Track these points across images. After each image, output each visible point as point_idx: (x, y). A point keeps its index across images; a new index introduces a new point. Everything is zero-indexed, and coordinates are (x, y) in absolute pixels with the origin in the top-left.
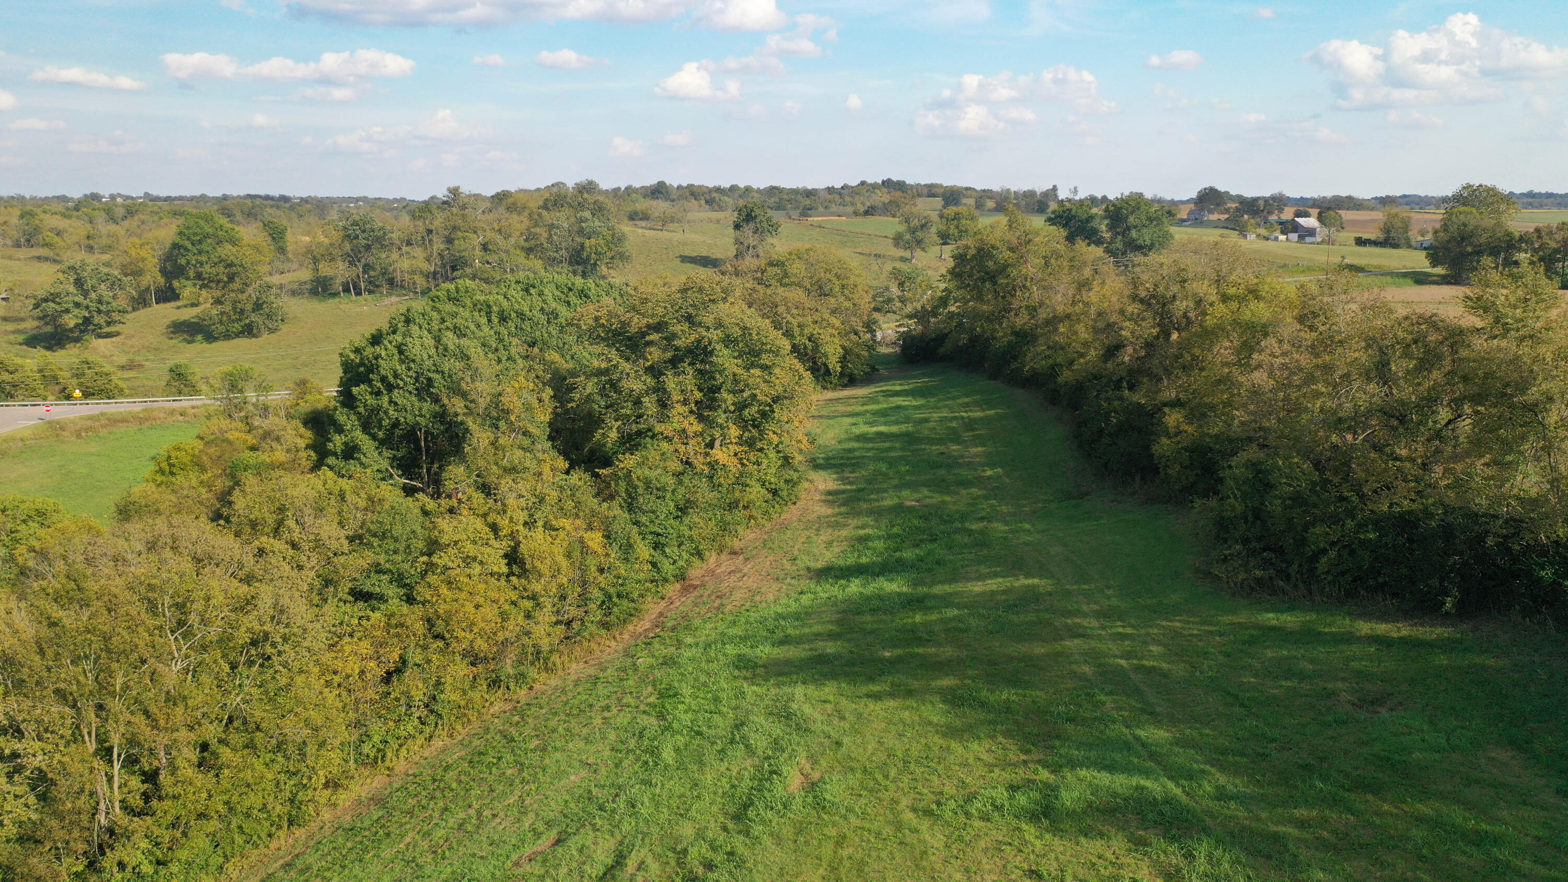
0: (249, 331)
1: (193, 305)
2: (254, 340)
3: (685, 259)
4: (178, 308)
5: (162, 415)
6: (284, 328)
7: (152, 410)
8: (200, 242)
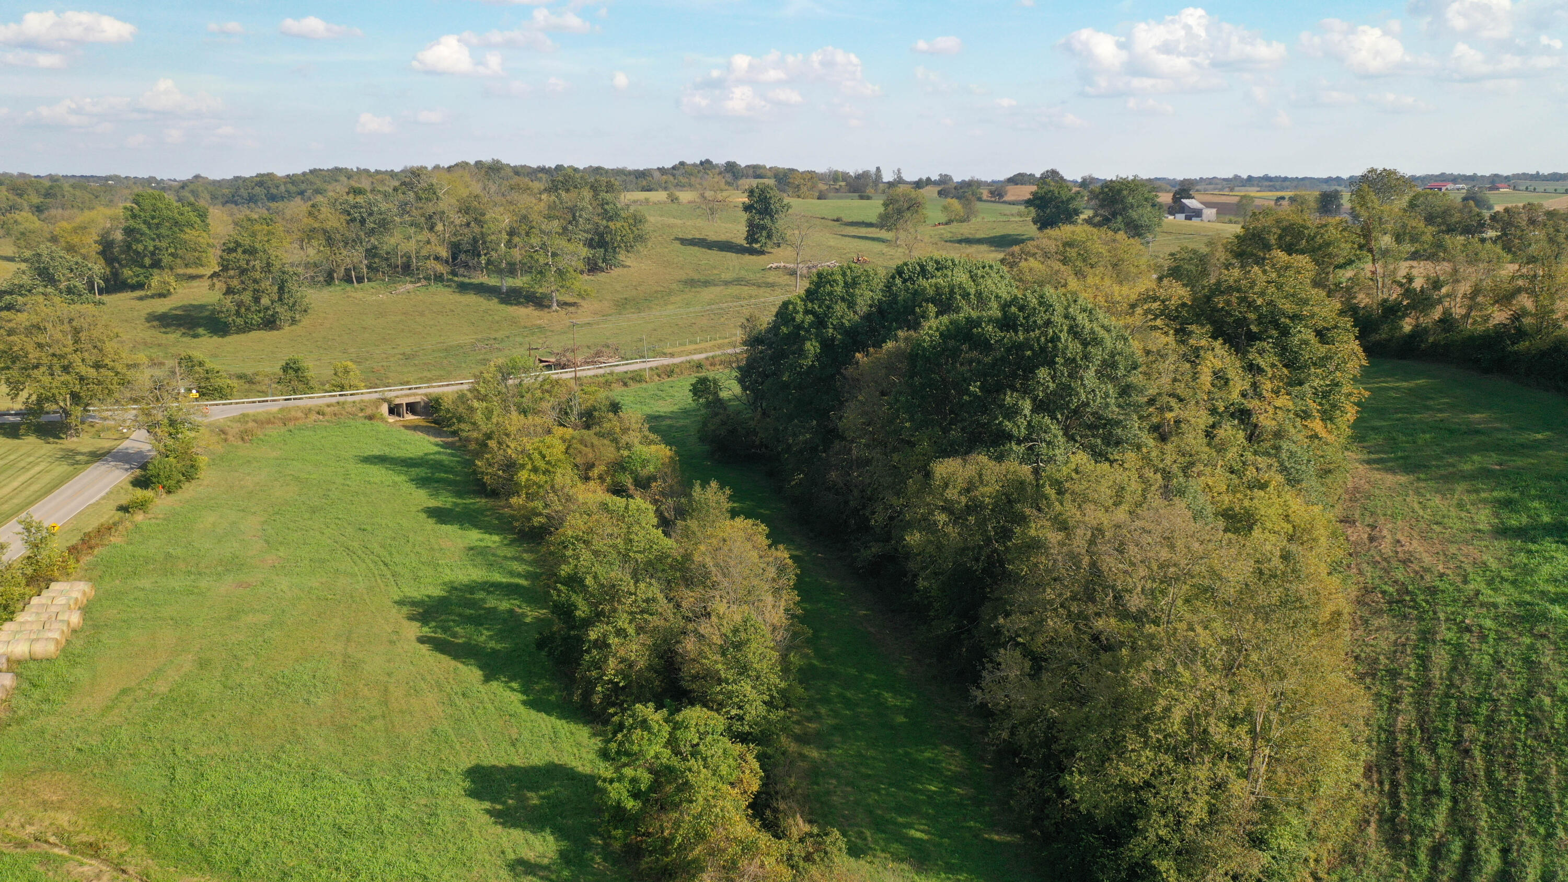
0: (270, 323)
1: (161, 295)
2: (275, 332)
6: (306, 321)
8: (158, 226)
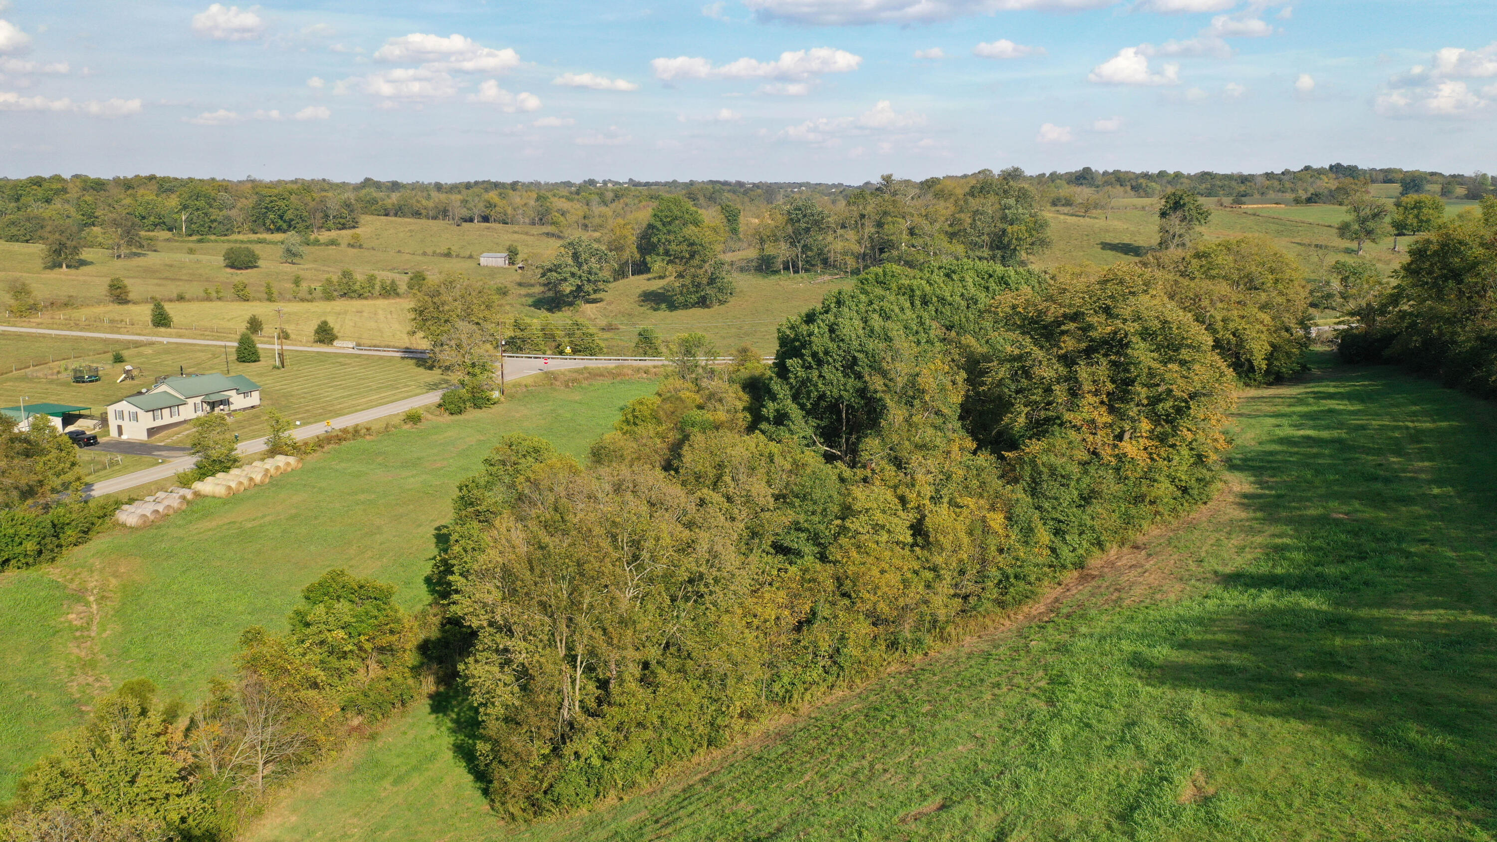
0: (703, 302)
1: (661, 277)
2: (707, 309)
3: (1106, 246)
4: (649, 279)
5: (630, 372)
6: (732, 301)
7: (623, 367)
8: (670, 223)
